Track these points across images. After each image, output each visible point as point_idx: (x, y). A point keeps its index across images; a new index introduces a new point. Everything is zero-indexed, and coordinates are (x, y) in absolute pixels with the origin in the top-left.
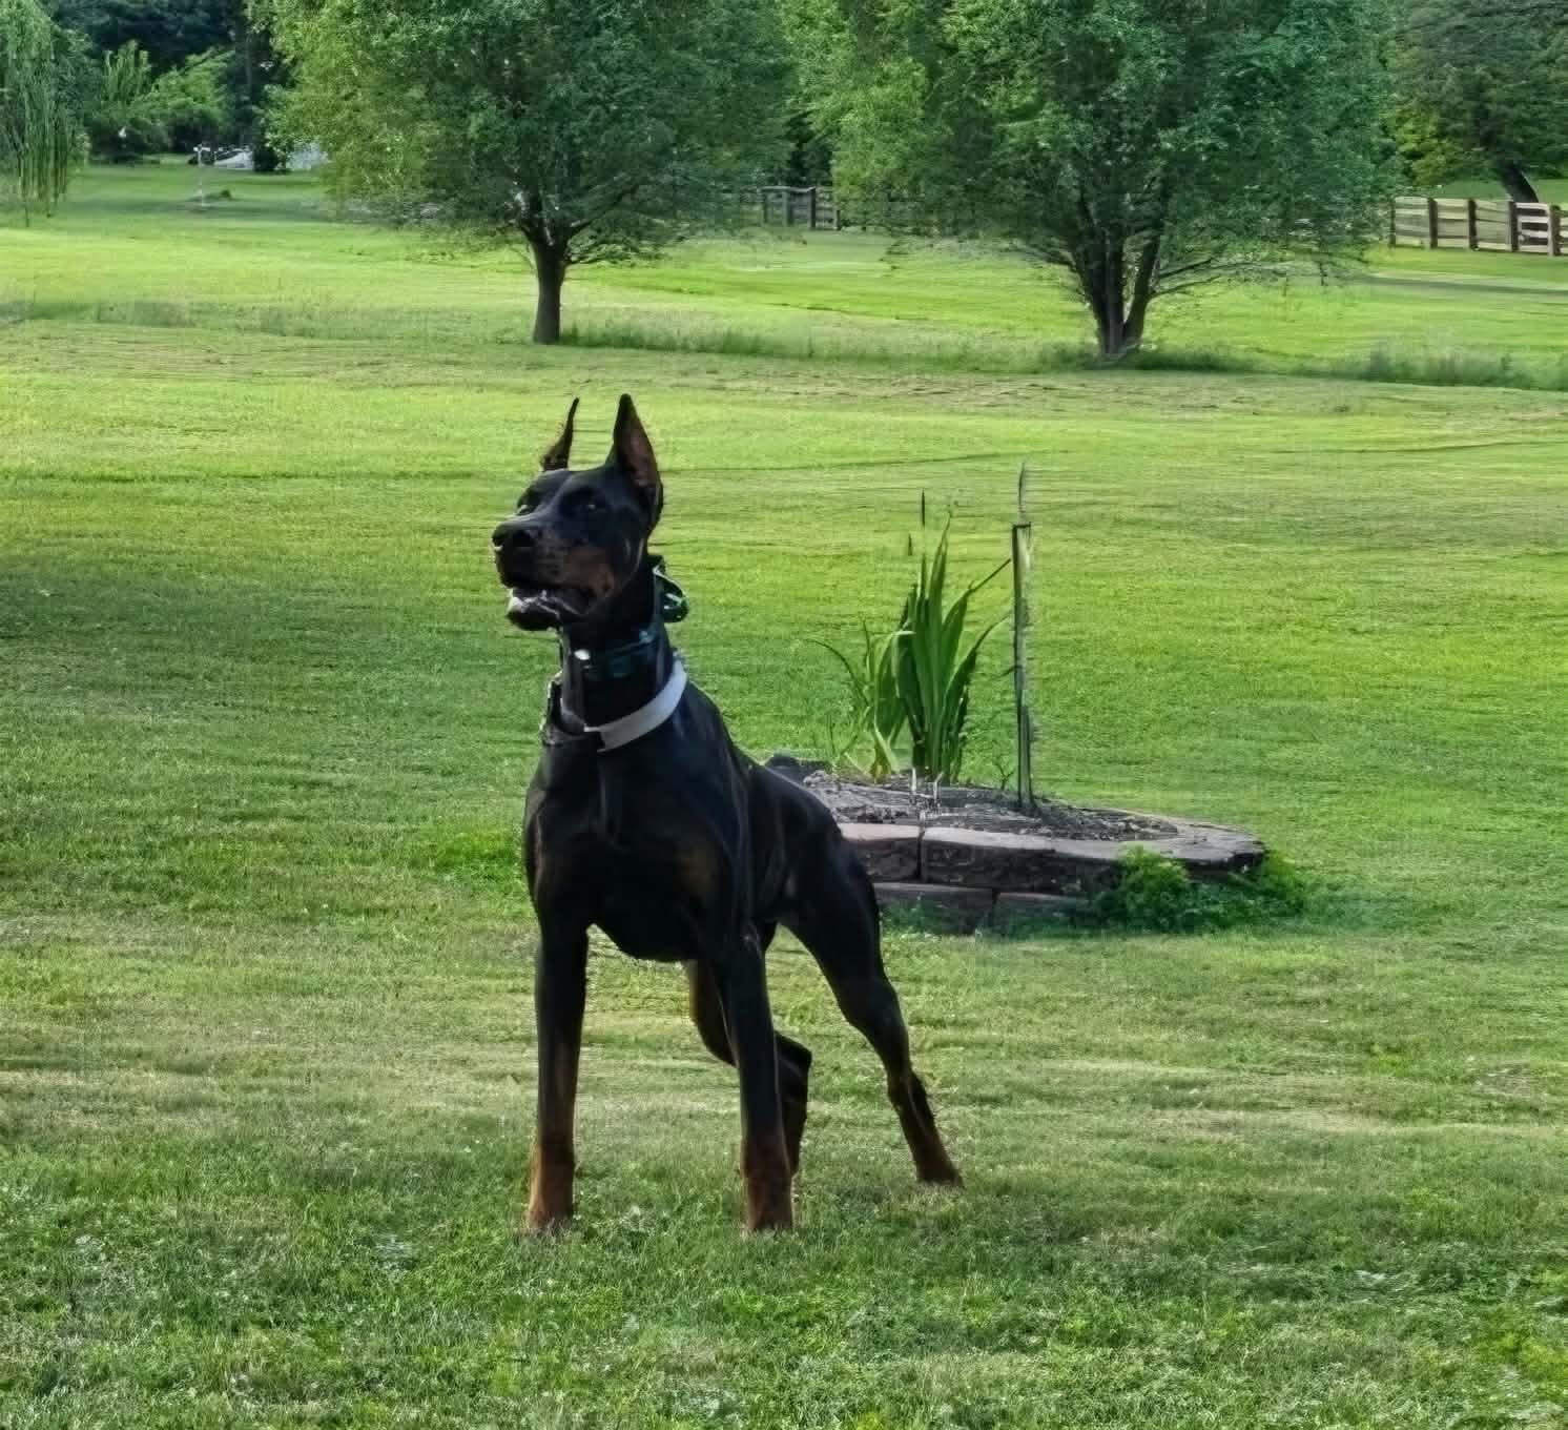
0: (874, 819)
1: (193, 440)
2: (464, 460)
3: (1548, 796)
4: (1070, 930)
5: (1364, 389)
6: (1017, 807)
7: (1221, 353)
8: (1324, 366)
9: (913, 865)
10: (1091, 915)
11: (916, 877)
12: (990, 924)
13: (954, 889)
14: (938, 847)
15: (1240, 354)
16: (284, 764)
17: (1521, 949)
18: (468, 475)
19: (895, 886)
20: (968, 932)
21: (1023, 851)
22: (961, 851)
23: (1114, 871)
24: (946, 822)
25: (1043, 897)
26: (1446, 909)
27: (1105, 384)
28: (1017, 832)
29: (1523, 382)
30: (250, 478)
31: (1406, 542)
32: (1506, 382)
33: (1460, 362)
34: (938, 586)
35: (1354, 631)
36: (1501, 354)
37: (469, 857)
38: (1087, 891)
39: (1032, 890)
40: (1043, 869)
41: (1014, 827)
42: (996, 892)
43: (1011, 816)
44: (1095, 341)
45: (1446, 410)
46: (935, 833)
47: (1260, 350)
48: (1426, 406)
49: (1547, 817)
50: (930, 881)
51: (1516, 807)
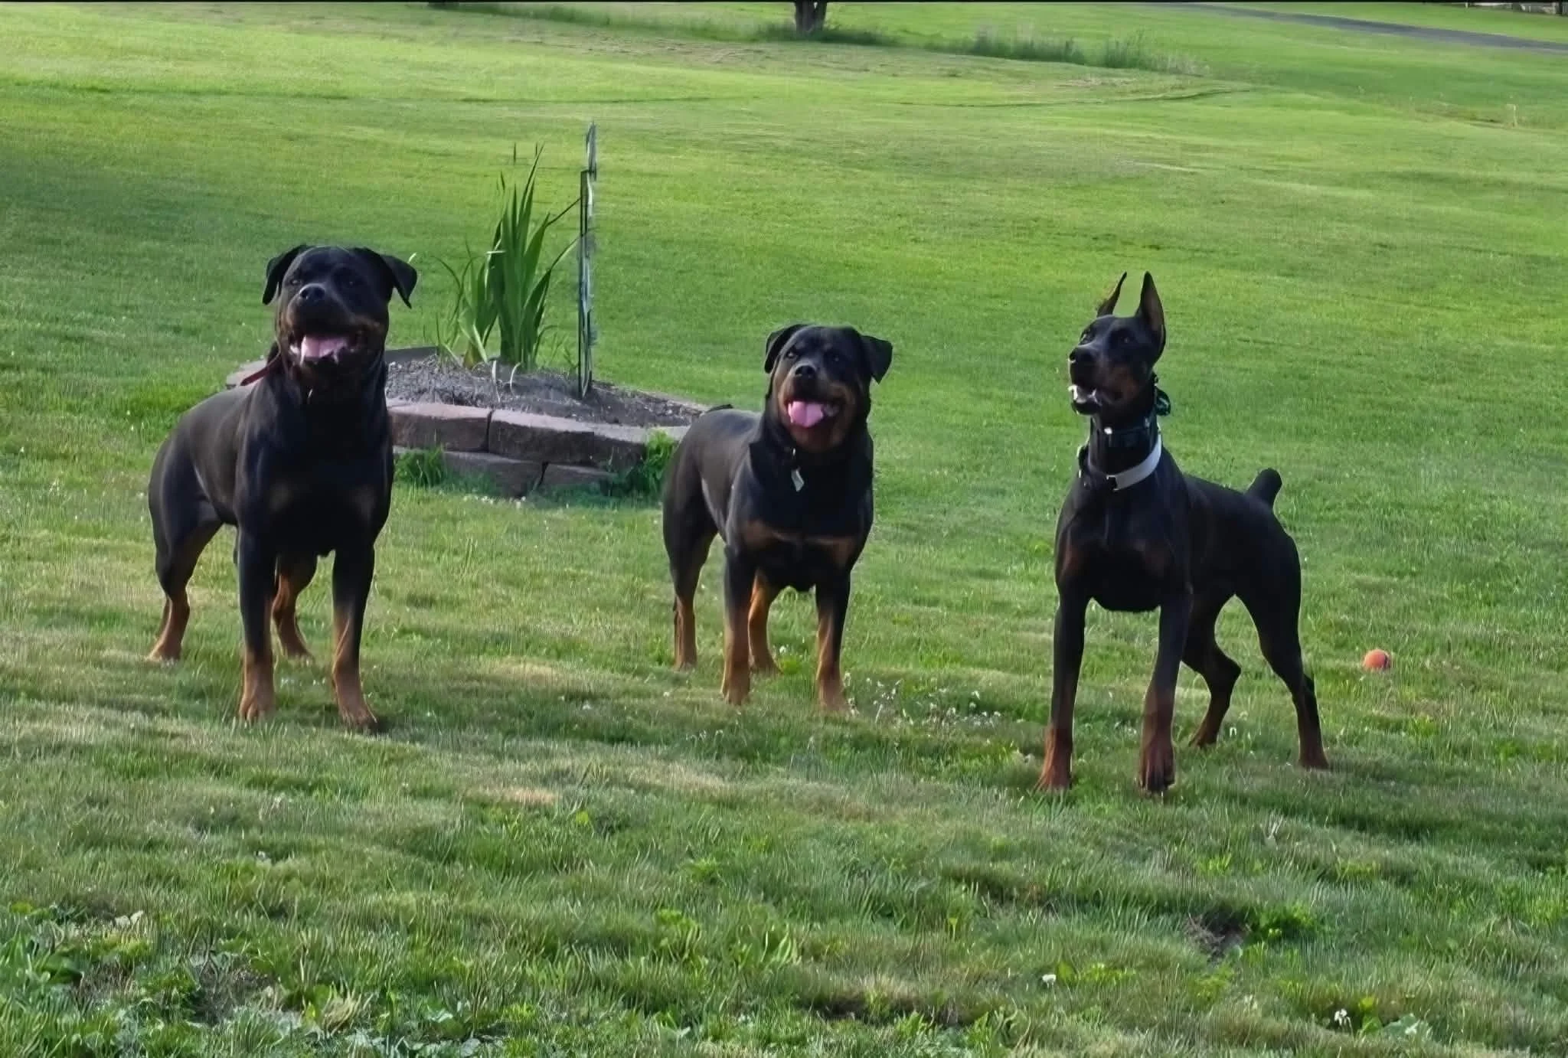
0: (460, 401)
1: (170, 65)
2: (349, 85)
3: (1024, 384)
4: (602, 498)
5: (969, 61)
6: (576, 394)
7: (879, 32)
8: (946, 44)
9: (481, 440)
10: (620, 485)
11: (485, 449)
12: (540, 490)
13: (513, 461)
14: (503, 426)
15: (889, 33)
16: (72, 322)
17: (956, 533)
18: (345, 98)
19: (465, 455)
20: (519, 496)
21: (567, 433)
22: (519, 430)
23: (640, 451)
24: (515, 406)
25: (581, 470)
26: (907, 491)
27: (798, 52)
28: (569, 416)
29: (1079, 59)
30: (195, 93)
31: (974, 173)
32: (1068, 60)
33: (1036, 45)
34: (526, 215)
35: (916, 241)
36: (1066, 39)
37: (163, 408)
38: (617, 467)
39: (574, 464)
40: (585, 448)
41: (567, 413)
42: (545, 465)
43: (568, 402)
44: (794, 21)
45: (1022, 77)
46: (502, 415)
47: (905, 31)
48: (1011, 74)
49: (1018, 403)
50: (496, 453)
51: (996, 392)
